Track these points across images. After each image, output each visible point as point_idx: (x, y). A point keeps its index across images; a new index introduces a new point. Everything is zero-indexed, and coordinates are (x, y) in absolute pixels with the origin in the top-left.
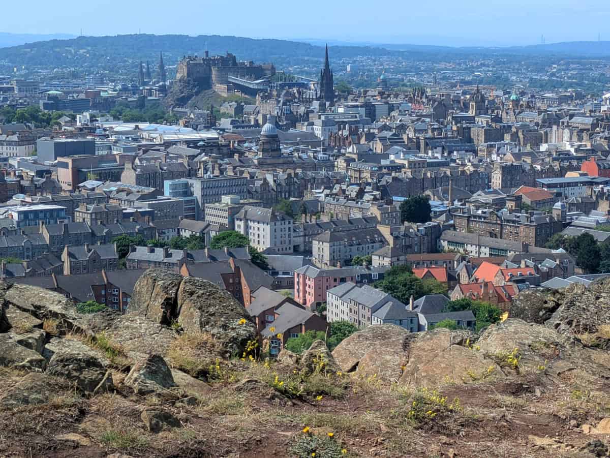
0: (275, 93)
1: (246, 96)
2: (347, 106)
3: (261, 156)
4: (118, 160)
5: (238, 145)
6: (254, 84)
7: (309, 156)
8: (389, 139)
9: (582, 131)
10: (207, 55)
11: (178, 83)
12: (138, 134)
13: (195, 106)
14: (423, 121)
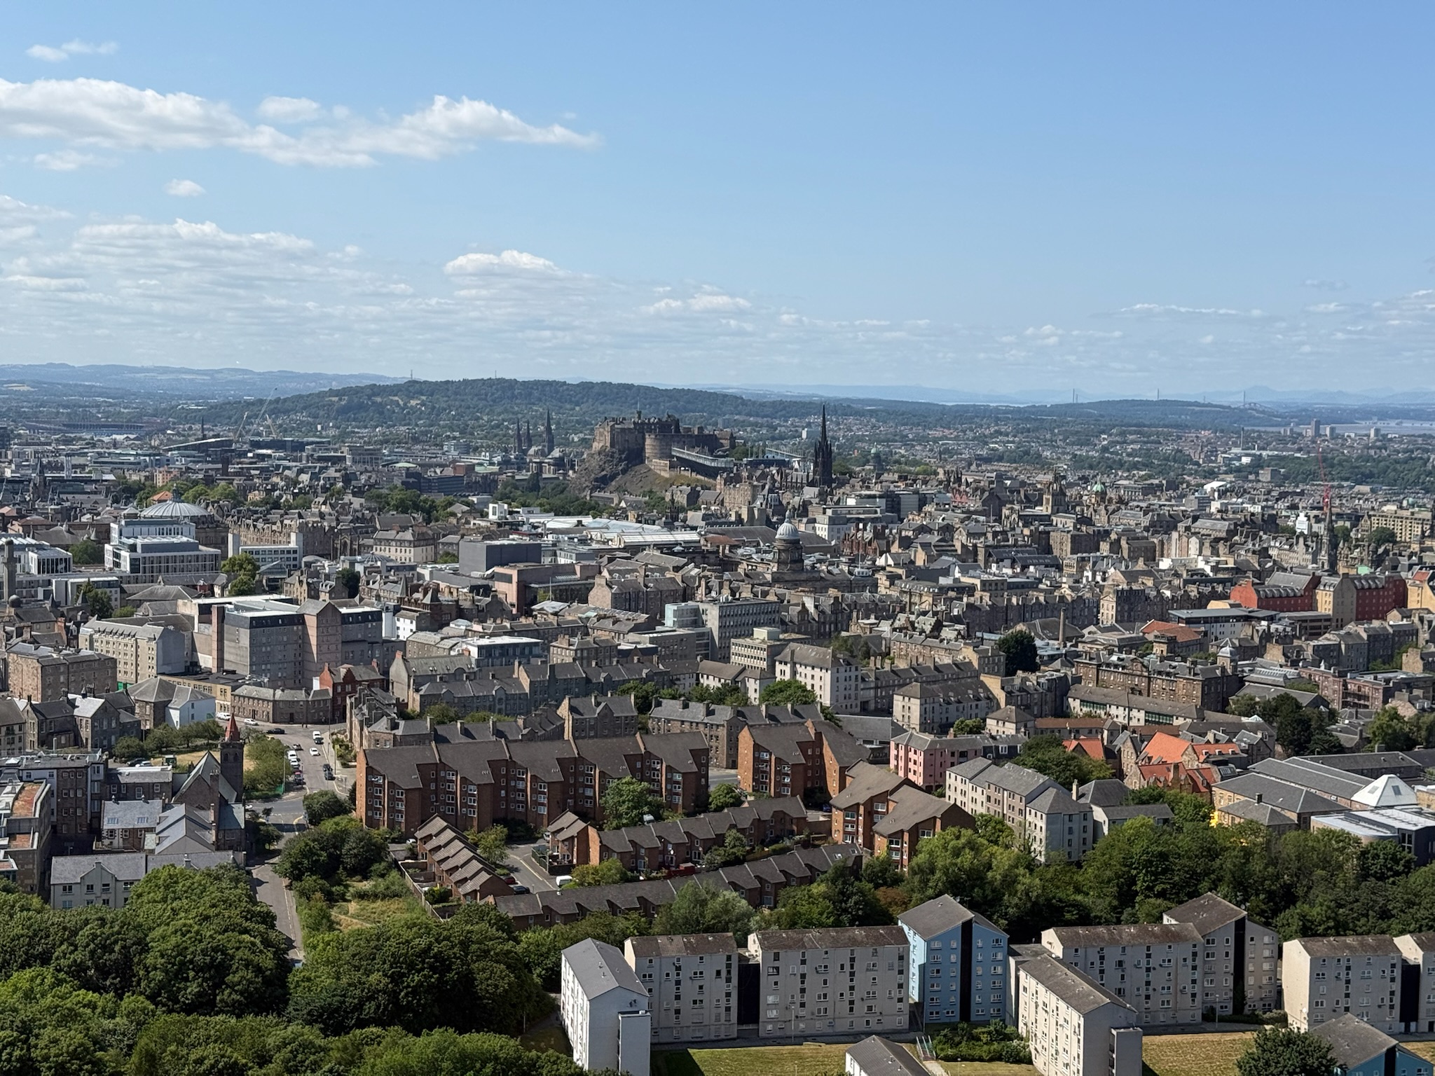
1: (699, 477)
2: (860, 496)
3: (775, 570)
4: (578, 572)
5: (730, 551)
7: (842, 570)
8: (935, 546)
9: (1217, 540)
10: (640, 417)
11: (596, 457)
13: (621, 490)
14: (977, 521)
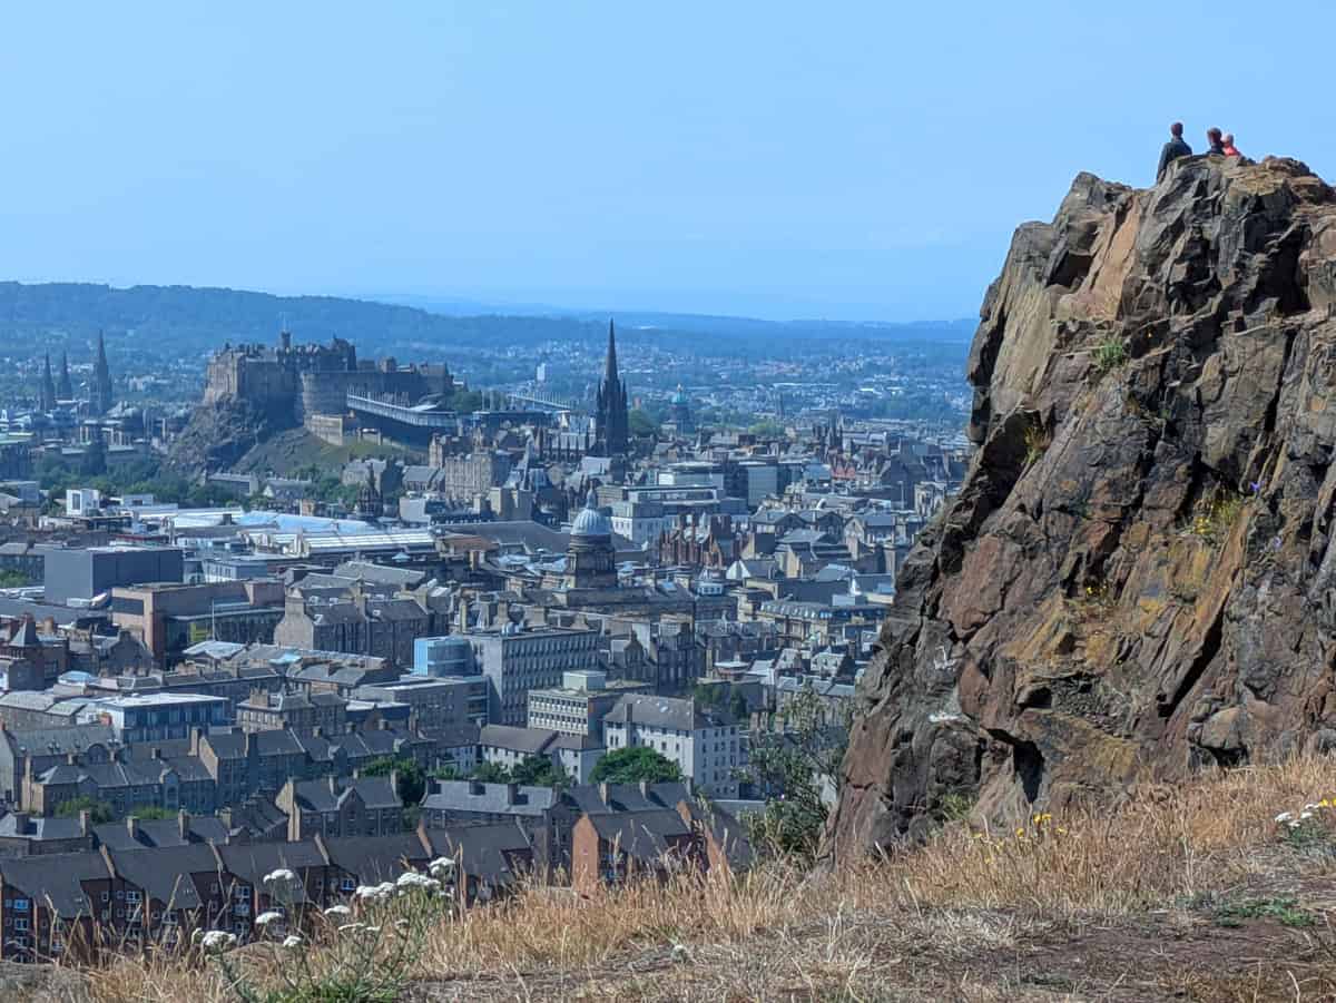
0: (478, 437)
2: (681, 470)
3: (571, 586)
7: (678, 585)
8: (815, 548)
10: (287, 344)
12: (239, 535)
14: (879, 508)
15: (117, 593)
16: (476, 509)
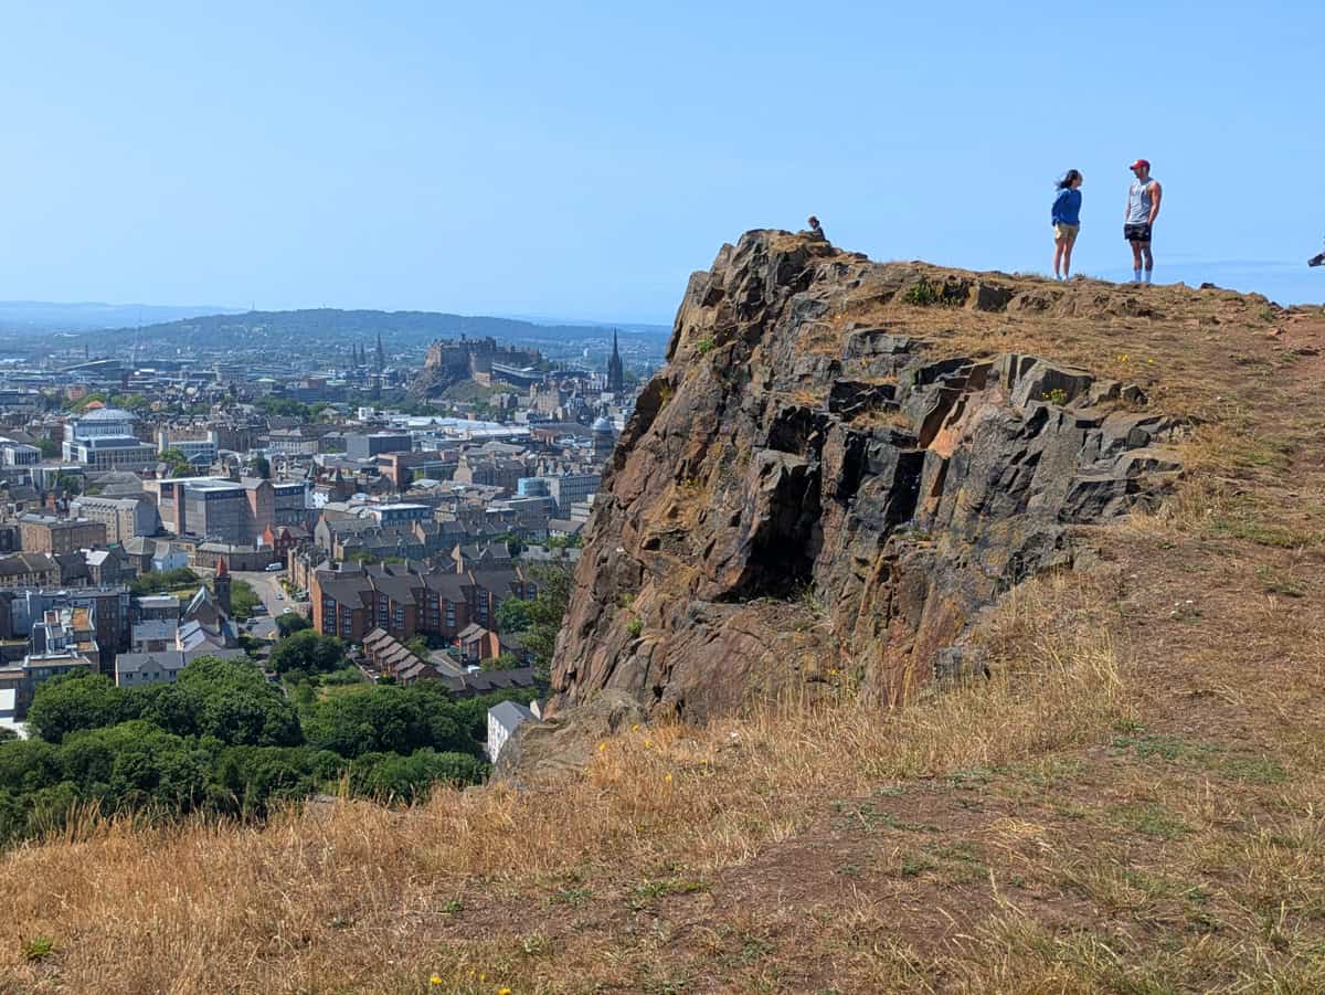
0: (553, 383)
1: (516, 386)
4: (443, 457)
5: (554, 442)
6: (525, 372)
10: (463, 339)
11: (430, 371)
12: (439, 429)
13: (452, 398)
15: (380, 456)
16: (551, 417)
